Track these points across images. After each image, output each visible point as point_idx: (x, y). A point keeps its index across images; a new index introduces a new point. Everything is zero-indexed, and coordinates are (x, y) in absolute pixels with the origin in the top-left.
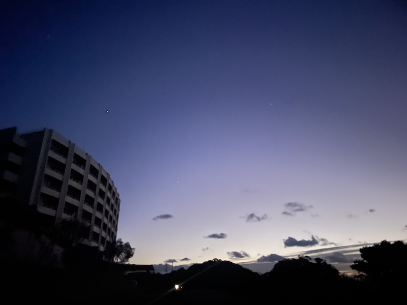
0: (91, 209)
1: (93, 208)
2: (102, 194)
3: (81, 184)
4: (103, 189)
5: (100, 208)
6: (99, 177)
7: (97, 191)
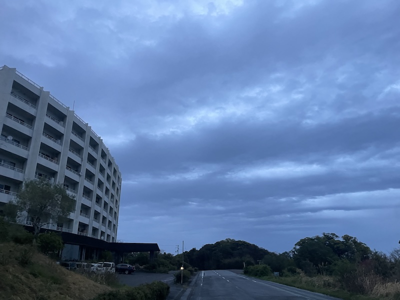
0: (78, 176)
1: (80, 175)
2: (92, 160)
3: (61, 144)
4: (94, 154)
5: (90, 176)
6: (88, 140)
7: (85, 156)
